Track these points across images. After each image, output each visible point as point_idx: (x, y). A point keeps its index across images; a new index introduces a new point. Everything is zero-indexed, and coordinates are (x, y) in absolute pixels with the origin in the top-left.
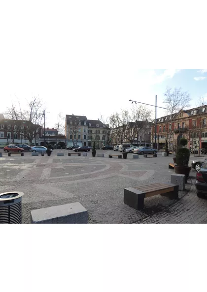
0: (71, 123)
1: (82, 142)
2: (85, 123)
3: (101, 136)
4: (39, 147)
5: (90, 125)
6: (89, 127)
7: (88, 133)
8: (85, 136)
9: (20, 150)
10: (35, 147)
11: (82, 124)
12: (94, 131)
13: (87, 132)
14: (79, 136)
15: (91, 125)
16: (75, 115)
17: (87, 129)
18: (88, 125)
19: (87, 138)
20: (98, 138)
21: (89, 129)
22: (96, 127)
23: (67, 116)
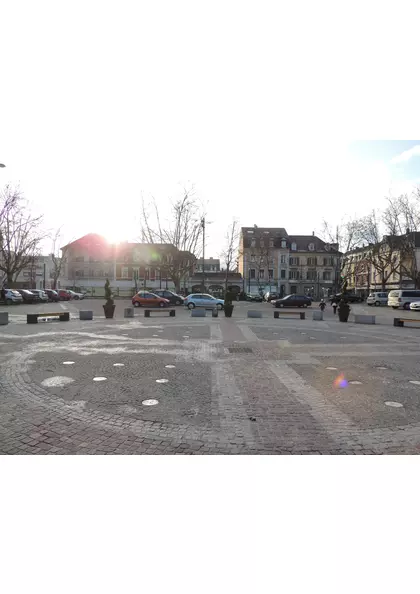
0: (253, 244)
1: (276, 284)
2: (284, 244)
3: (320, 271)
4: (201, 297)
5: (294, 246)
6: (292, 252)
7: (290, 264)
8: (283, 273)
9: (162, 302)
10: (193, 297)
11: (278, 245)
12: (303, 259)
13: (287, 262)
14: (271, 272)
15: (297, 248)
16: (259, 226)
17: (288, 256)
18: (289, 245)
19: (287, 276)
20: (312, 274)
21: (293, 256)
22: (309, 252)
23: (245, 230)
